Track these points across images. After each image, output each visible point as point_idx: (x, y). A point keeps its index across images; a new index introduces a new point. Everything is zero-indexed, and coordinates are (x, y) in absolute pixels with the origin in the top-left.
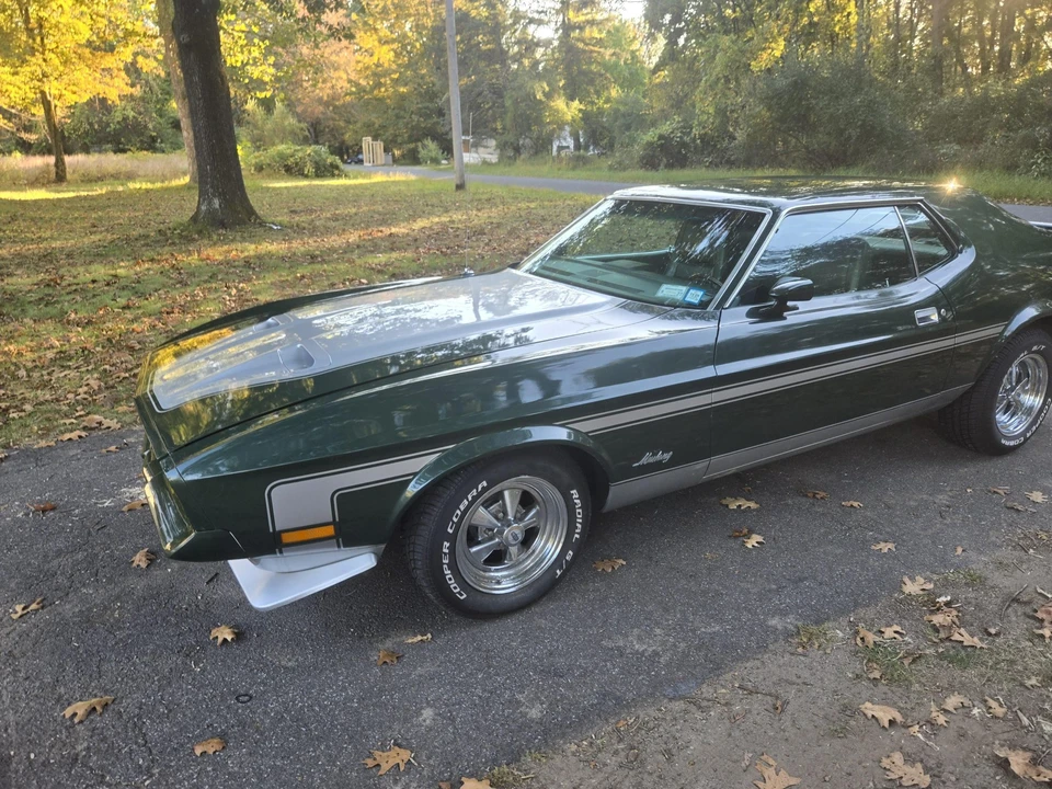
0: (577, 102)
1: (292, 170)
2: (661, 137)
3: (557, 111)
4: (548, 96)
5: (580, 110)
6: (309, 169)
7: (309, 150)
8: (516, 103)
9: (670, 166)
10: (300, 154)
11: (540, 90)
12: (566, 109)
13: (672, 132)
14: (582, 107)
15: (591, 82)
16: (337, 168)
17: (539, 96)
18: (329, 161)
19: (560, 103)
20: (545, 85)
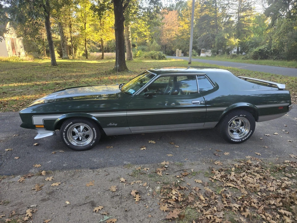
0: (238, 39)
1: (153, 58)
2: (260, 50)
3: (231, 42)
4: (229, 37)
5: (239, 42)
6: (157, 57)
7: (158, 52)
8: (218, 40)
9: (261, 59)
10: (156, 54)
11: (226, 36)
12: (234, 41)
13: (264, 48)
14: (240, 40)
15: (245, 33)
16: (164, 57)
17: (226, 37)
18: (162, 55)
19: (232, 40)
20: (228, 34)
